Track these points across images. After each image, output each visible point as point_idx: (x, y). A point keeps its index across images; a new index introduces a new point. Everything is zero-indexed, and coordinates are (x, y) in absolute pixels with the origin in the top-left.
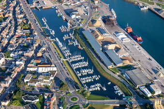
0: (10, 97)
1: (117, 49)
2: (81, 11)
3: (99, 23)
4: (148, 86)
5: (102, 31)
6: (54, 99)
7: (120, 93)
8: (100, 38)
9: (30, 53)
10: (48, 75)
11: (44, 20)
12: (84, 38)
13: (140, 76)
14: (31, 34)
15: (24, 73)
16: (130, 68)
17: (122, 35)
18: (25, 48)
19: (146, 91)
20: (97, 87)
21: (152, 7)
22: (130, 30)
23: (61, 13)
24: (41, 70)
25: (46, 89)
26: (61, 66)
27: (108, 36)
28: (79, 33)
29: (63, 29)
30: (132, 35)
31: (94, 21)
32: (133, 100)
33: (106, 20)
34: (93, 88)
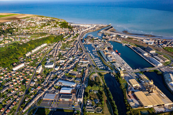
0: (73, 69)
1: (111, 57)
2: (100, 45)
3: (106, 49)
4: (119, 68)
5: (106, 51)
6: (87, 70)
7: (110, 69)
8: (106, 53)
9: (81, 57)
10: (86, 63)
11: (87, 48)
12: (100, 53)
13: (117, 65)
14: (82, 52)
15: (79, 62)
16: (115, 62)
17: (114, 53)
18: (79, 56)
19: (119, 69)
20: (102, 67)
21: (127, 44)
22: (117, 51)
23: (93, 45)
24: (84, 62)
25: (85, 67)
26: (91, 61)
27: (108, 53)
29: (93, 50)
30: (117, 53)
31: (104, 48)
32: (114, 71)
33: (108, 48)
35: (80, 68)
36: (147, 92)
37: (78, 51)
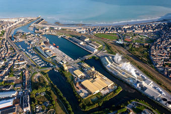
0: (8, 74)
1: (50, 52)
2: (35, 41)
3: (43, 44)
4: (61, 61)
5: (44, 46)
6: (27, 72)
7: (52, 65)
8: (43, 49)
9: (15, 58)
10: (23, 64)
11: (20, 46)
12: (37, 50)
13: (59, 59)
14: (15, 51)
15: (13, 65)
16: (55, 57)
17: (51, 47)
18: (12, 57)
19: (61, 63)
20: (44, 65)
21: (62, 36)
22: (54, 45)
23: (26, 42)
24: (20, 63)
25: (24, 69)
26: (28, 61)
27: (46, 48)
28: (35, 48)
29: (28, 48)
30: (55, 46)
31: (40, 44)
32: (57, 66)
33: (45, 43)
34: (42, 66)
35: (18, 71)
36: (92, 79)
37: (9, 51)
